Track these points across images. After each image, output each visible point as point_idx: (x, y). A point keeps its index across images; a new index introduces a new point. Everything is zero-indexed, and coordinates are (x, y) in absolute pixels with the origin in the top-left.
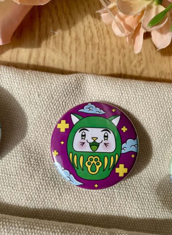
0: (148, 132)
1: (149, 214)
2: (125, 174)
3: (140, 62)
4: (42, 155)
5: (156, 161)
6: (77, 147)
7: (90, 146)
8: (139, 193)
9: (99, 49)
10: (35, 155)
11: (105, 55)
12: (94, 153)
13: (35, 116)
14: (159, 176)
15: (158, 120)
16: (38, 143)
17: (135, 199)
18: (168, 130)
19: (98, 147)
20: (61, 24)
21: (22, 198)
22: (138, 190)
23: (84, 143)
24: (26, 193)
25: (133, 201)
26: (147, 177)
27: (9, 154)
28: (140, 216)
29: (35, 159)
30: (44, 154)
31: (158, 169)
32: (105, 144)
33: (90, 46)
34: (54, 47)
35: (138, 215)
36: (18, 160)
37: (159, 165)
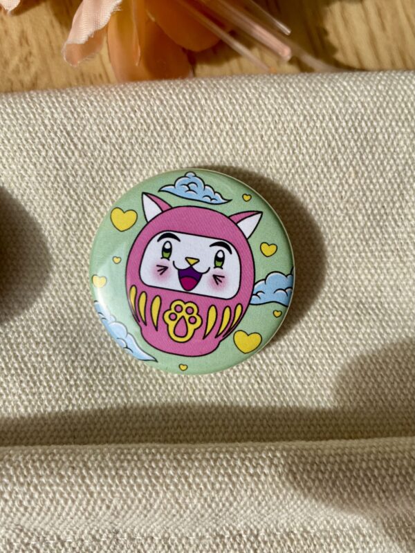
1: (53, 403)
3: (26, 59)
5: (63, 275)
8: (23, 357)
14: (75, 311)
17: (13, 372)
22: (20, 351)
25: (9, 378)
26: (46, 317)
28: (29, 410)
31: (72, 294)
35: (22, 410)
37: (72, 284)
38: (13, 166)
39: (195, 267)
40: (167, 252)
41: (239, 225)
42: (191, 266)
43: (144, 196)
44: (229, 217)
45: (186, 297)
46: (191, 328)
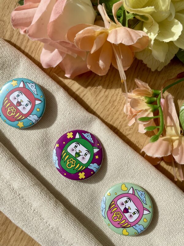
0: (108, 167)
1: (80, 208)
2: (82, 179)
4: (50, 142)
5: (103, 184)
6: (69, 150)
7: (76, 154)
8: (83, 193)
9: (114, 108)
10: (48, 139)
11: (115, 114)
12: (75, 158)
13: (61, 122)
14: (98, 193)
15: (116, 164)
16: (53, 135)
17: (79, 195)
18: (118, 173)
19: (79, 156)
20: (104, 84)
21: (28, 155)
22: (83, 192)
23: (74, 150)
24: (31, 154)
25: (77, 195)
26: (93, 189)
27: (36, 130)
28: (75, 205)
29: (46, 141)
30: (52, 142)
31: (101, 189)
32: (83, 157)
33: (111, 104)
34: (93, 93)
35: (74, 204)
36: (38, 136)
37: (102, 187)
38: (113, 158)
39: (129, 210)
40: (126, 202)
41: (144, 211)
42: (128, 209)
43: (132, 188)
44: (144, 207)
45: (122, 213)
46: (118, 220)
